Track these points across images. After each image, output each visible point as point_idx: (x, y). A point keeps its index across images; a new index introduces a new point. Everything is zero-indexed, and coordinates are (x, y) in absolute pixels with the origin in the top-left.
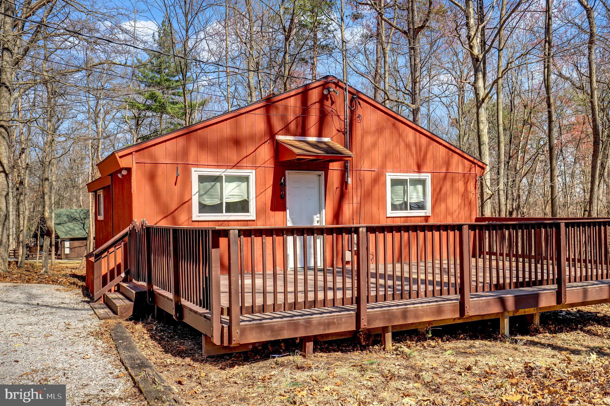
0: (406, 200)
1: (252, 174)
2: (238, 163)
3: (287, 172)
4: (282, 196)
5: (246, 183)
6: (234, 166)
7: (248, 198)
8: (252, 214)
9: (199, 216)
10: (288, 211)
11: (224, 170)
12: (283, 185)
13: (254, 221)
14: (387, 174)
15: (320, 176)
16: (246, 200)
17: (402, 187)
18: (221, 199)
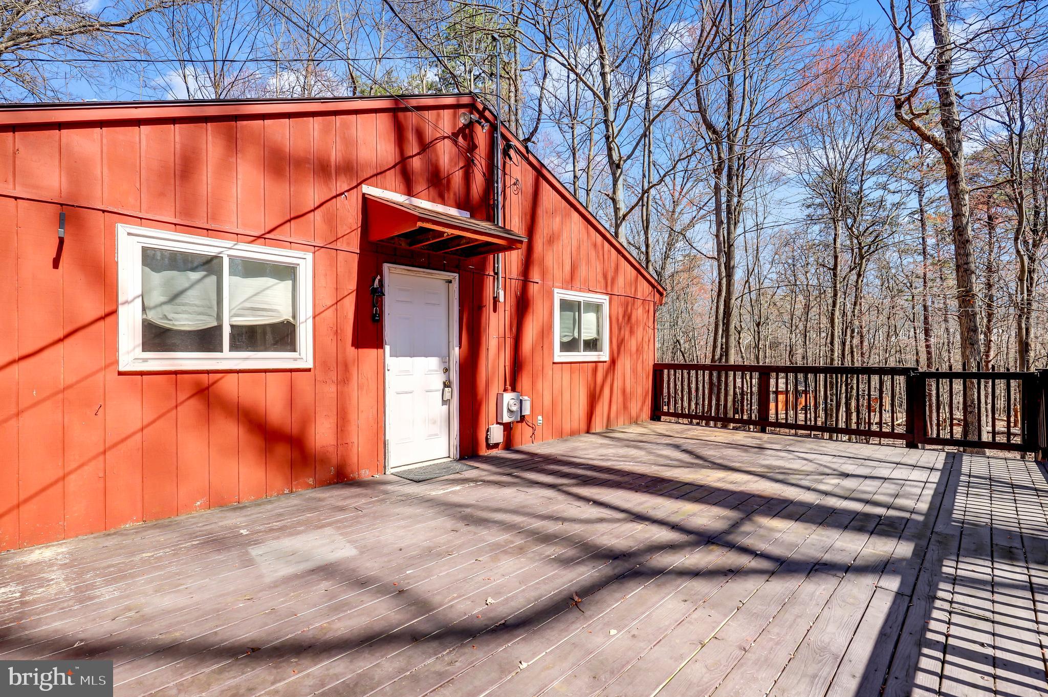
0: (576, 335)
1: (305, 263)
2: (269, 232)
3: (386, 266)
4: (374, 316)
5: (290, 283)
6: (259, 237)
7: (294, 317)
8: (303, 355)
9: (145, 360)
10: (387, 348)
11: (229, 244)
12: (379, 293)
13: (309, 370)
14: (556, 290)
15: (450, 282)
16: (288, 322)
17: (572, 313)
18: (219, 317)
